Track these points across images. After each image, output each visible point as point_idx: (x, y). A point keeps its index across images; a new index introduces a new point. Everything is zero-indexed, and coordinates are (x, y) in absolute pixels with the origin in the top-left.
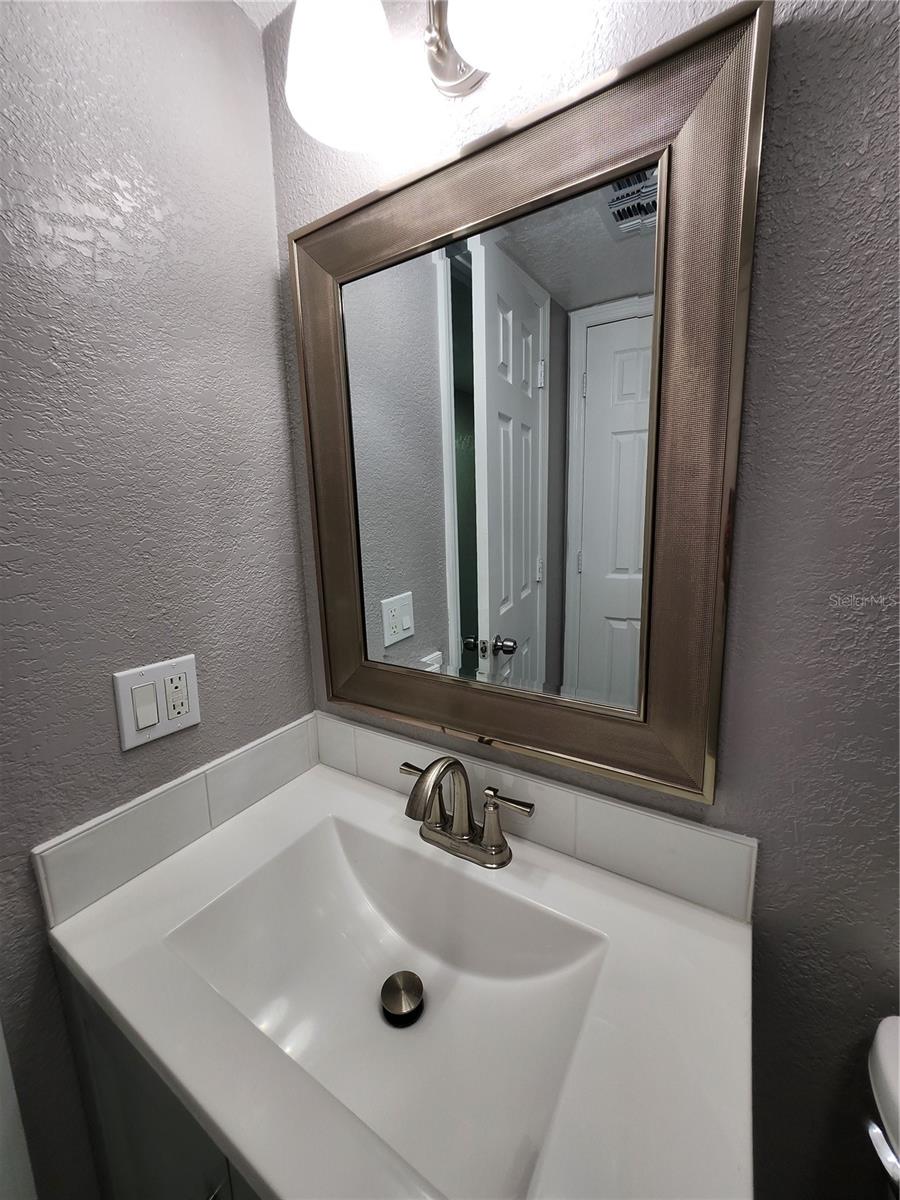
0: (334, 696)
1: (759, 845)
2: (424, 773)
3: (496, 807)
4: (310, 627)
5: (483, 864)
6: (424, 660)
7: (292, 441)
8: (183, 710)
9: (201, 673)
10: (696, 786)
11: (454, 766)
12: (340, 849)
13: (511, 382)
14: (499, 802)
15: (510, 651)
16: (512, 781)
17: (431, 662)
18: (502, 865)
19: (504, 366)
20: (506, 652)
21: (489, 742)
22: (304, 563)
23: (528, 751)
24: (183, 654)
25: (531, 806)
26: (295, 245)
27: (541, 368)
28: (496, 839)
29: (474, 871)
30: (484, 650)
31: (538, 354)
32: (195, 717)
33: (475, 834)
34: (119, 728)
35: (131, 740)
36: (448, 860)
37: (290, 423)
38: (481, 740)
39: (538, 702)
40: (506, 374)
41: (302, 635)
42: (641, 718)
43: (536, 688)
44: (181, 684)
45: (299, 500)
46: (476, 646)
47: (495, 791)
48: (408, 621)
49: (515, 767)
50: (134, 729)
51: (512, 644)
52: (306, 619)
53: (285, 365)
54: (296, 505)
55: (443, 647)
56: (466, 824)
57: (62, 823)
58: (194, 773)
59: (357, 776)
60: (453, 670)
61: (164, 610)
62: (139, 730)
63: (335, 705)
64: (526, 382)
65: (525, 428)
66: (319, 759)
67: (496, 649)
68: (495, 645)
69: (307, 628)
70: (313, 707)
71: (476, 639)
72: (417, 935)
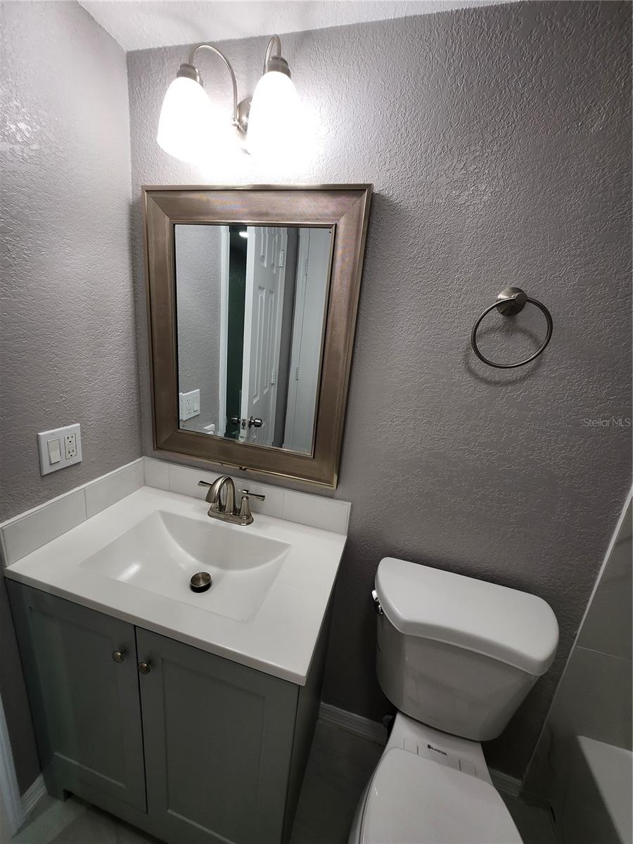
0: (158, 447)
1: (352, 505)
2: (212, 486)
3: (247, 498)
4: (142, 409)
5: (240, 524)
6: (206, 428)
7: (135, 301)
8: (74, 454)
9: (83, 433)
10: (330, 482)
11: (228, 480)
12: (163, 526)
13: (266, 266)
14: (249, 496)
15: (258, 425)
16: (254, 487)
17: (209, 429)
18: (248, 524)
19: (263, 257)
20: (255, 426)
21: (245, 469)
22: (140, 373)
23: (263, 473)
24: (73, 423)
25: (264, 497)
26: (146, 193)
27: (281, 255)
28: (246, 512)
29: (236, 527)
30: (244, 425)
31: (280, 247)
32: (79, 458)
33: (236, 511)
34: (40, 462)
35: (47, 470)
36: (223, 524)
37: (134, 291)
38: (241, 468)
39: (269, 450)
40: (263, 262)
41: (137, 414)
42: (312, 457)
43: (268, 444)
44: (73, 439)
45: (138, 336)
46: (239, 422)
47: (247, 491)
48: (197, 406)
49: (256, 481)
50: (48, 463)
51: (259, 421)
52: (140, 405)
53: (133, 257)
54: (137, 338)
55: (216, 422)
56: (232, 508)
57: (11, 513)
58: (78, 489)
59: (169, 491)
60: (221, 433)
61: (64, 399)
62: (51, 464)
63: (158, 453)
64: (273, 265)
65: (271, 292)
66: (145, 483)
67: (250, 424)
68: (250, 422)
69: (141, 410)
70: (142, 453)
71: (239, 418)
72: (205, 560)
